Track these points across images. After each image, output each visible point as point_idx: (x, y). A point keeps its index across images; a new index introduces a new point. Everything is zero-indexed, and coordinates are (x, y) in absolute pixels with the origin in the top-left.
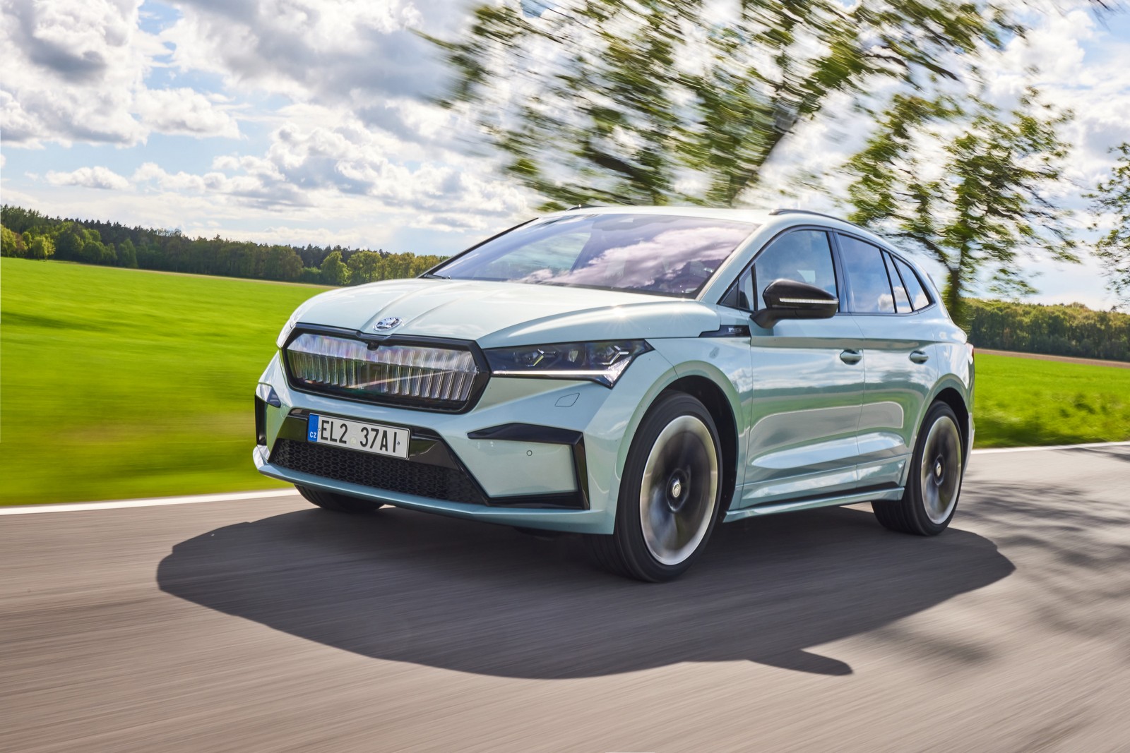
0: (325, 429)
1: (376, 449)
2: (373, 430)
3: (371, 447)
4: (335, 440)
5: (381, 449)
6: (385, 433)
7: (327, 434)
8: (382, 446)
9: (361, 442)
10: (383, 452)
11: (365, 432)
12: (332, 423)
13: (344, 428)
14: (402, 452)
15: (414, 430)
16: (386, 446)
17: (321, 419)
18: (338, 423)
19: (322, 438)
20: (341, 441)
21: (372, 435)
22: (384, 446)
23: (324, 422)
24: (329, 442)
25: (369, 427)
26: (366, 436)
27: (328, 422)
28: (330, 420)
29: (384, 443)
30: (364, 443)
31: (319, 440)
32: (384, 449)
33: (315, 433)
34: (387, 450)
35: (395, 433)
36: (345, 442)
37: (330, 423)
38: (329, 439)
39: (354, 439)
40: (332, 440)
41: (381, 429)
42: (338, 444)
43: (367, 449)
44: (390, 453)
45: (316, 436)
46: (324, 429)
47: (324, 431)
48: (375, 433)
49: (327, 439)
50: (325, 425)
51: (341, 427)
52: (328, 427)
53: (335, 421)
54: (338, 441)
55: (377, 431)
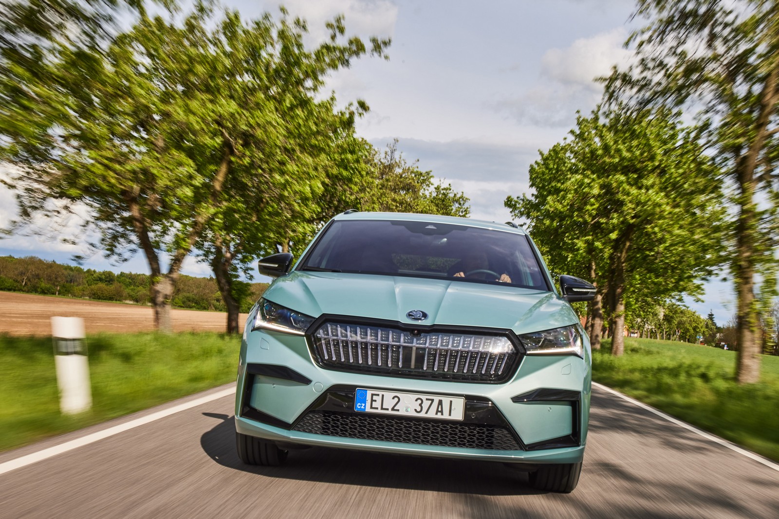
0: (375, 401)
1: (432, 414)
2: (427, 399)
3: (426, 413)
4: (388, 409)
5: (436, 414)
6: (440, 402)
7: (377, 404)
8: (437, 411)
9: (416, 410)
10: (439, 416)
11: (419, 401)
12: (383, 396)
13: (396, 399)
14: (458, 414)
15: (469, 398)
16: (442, 412)
17: (369, 393)
18: (388, 395)
19: (371, 407)
20: (393, 409)
21: (426, 404)
22: (440, 411)
23: (373, 395)
24: (379, 411)
25: (424, 397)
26: (421, 405)
27: (378, 395)
28: (381, 393)
29: (440, 409)
30: (419, 410)
31: (368, 410)
32: (439, 414)
33: (364, 405)
34: (442, 414)
35: (451, 402)
36: (398, 410)
37: (381, 396)
38: (380, 408)
39: (408, 407)
40: (382, 409)
41: (437, 399)
42: (390, 412)
43: (422, 415)
44: (446, 416)
45: (365, 406)
46: (372, 400)
47: (373, 402)
48: (430, 402)
49: (377, 408)
50: (375, 398)
51: (393, 398)
52: (378, 399)
53: (386, 393)
54: (390, 409)
55: (432, 400)
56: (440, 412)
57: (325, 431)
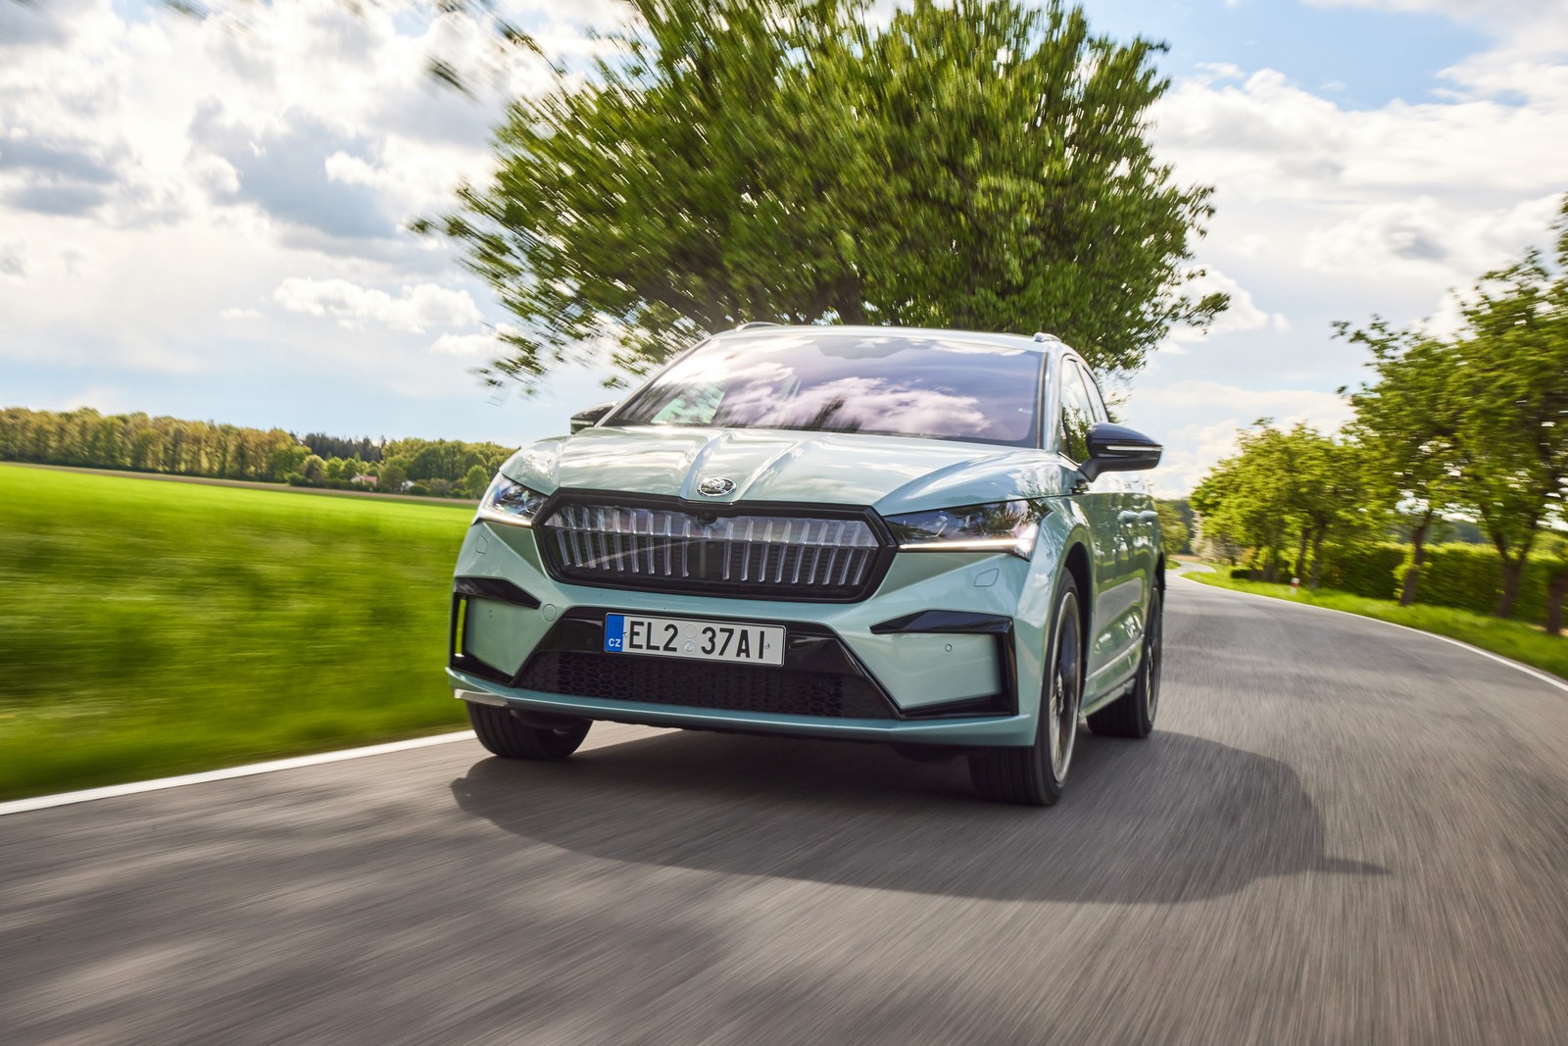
0: (638, 634)
1: (730, 655)
2: (722, 630)
3: (721, 653)
4: (657, 648)
5: (738, 655)
6: (744, 635)
7: (639, 640)
8: (740, 651)
9: (703, 649)
10: (743, 658)
11: (710, 635)
12: (650, 624)
13: (672, 631)
14: (774, 656)
15: (794, 629)
16: (747, 651)
17: (628, 620)
18: (659, 624)
19: (632, 645)
20: (666, 648)
21: (721, 639)
22: (743, 649)
23: (633, 624)
24: (644, 651)
25: (717, 627)
26: (711, 640)
27: (642, 624)
28: (646, 621)
29: (744, 647)
30: (709, 648)
31: (626, 649)
32: (743, 655)
33: (619, 641)
34: (748, 656)
35: (762, 633)
36: (675, 650)
37: (646, 625)
38: (645, 646)
39: (691, 643)
40: (649, 647)
41: (738, 629)
42: (661, 652)
43: (715, 656)
44: (754, 659)
45: (621, 643)
46: (633, 634)
47: (635, 637)
48: (728, 634)
49: (640, 647)
50: (637, 629)
51: (667, 629)
52: (642, 630)
53: (653, 621)
54: (662, 648)
55: (731, 632)
56: (743, 651)
57: (564, 689)
